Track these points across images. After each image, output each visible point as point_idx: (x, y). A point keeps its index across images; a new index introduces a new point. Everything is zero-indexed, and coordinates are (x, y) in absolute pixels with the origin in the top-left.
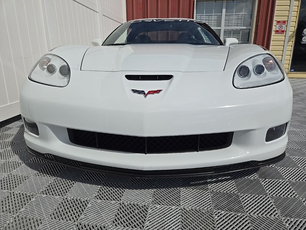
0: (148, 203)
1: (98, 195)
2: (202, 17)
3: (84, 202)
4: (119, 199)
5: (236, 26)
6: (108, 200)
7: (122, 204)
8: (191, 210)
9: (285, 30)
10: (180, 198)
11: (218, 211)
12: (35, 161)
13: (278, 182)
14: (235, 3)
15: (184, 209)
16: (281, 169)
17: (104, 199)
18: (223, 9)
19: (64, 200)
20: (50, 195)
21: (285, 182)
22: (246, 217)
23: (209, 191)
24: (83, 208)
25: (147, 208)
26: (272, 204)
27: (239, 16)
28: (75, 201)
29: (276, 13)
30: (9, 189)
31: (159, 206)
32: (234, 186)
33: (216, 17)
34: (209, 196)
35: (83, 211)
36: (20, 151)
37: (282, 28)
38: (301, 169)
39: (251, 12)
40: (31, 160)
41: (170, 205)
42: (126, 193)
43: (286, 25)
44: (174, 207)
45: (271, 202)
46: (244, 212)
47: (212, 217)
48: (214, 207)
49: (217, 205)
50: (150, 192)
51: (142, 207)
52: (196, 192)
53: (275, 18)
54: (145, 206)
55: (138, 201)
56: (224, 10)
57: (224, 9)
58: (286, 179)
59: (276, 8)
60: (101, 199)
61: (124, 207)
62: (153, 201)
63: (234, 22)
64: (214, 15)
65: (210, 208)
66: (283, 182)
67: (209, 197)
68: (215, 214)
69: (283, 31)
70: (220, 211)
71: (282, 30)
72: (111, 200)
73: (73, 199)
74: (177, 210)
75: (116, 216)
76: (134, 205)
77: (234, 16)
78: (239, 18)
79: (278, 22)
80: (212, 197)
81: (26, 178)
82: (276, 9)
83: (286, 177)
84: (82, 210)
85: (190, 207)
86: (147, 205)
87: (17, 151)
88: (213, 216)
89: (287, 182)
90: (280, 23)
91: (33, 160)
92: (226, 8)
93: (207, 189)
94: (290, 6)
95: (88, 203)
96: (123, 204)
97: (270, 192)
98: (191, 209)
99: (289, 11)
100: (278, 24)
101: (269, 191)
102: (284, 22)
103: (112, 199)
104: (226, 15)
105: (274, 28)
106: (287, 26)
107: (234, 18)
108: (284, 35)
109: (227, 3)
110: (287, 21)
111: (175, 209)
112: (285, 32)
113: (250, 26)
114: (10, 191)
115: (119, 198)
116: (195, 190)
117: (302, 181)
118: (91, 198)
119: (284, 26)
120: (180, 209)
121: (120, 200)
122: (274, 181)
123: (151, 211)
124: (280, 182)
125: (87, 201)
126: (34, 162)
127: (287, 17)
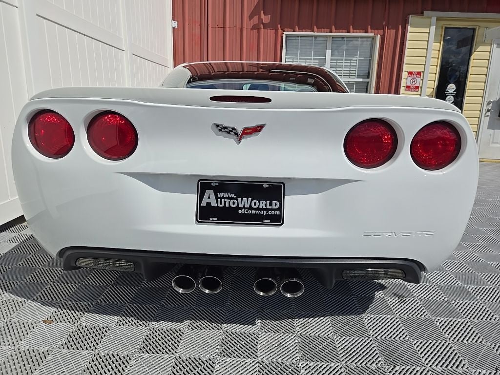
0: (214, 355)
1: (143, 347)
2: (295, 60)
3: (124, 358)
4: (174, 352)
5: (348, 77)
6: (158, 353)
7: (178, 358)
8: (272, 364)
9: (421, 86)
10: (257, 346)
11: (306, 362)
12: (44, 297)
13: (386, 318)
14: (345, 42)
15: (262, 361)
16: (391, 300)
17: (153, 353)
18: (327, 51)
19: (95, 356)
20: (73, 349)
21: (395, 319)
22: (341, 368)
23: (296, 335)
24: (123, 366)
25: (212, 362)
26: (375, 348)
27: (352, 61)
28: (112, 357)
29: (406, 59)
30: (11, 344)
31: (230, 358)
32: (329, 326)
33: (317, 61)
34: (296, 341)
35: (124, 371)
36: (18, 283)
37: (415, 82)
38: (416, 300)
39: (369, 56)
40: (37, 297)
41: (244, 357)
42: (180, 349)
43: (422, 78)
44: (249, 359)
45: (374, 347)
46: (339, 361)
47: (298, 371)
48: (301, 358)
49: (306, 354)
50: (217, 340)
51: (207, 361)
52: (279, 336)
53: (406, 68)
54: (210, 360)
55: (200, 354)
56: (329, 52)
57: (328, 49)
58: (397, 314)
59: (407, 52)
60: (149, 353)
61: (181, 362)
62: (221, 353)
63: (344, 70)
64: (314, 59)
65: (296, 359)
66: (392, 319)
67: (296, 343)
68: (303, 366)
69: (417, 87)
70: (308, 363)
71: (416, 85)
72: (163, 353)
73: (108, 355)
74: (253, 364)
75: (174, 368)
76: (196, 359)
77: (344, 61)
78: (352, 64)
79: (410, 73)
80: (299, 343)
81: (34, 325)
82: (406, 54)
83: (397, 312)
84: (122, 369)
85: (270, 359)
86: (213, 358)
87: (13, 283)
88: (299, 369)
89: (397, 318)
90: (412, 75)
91: (40, 296)
92: (331, 49)
93: (293, 332)
94: (427, 49)
95: (130, 359)
96: (180, 358)
97: (375, 332)
98: (272, 362)
99: (426, 57)
100: (410, 76)
101: (373, 331)
102: (419, 73)
103: (164, 351)
104: (331, 60)
105: (404, 83)
106: (422, 80)
107: (344, 64)
108: (419, 93)
109: (332, 41)
110: (424, 72)
111: (251, 362)
112: (420, 89)
113: (368, 78)
114: (13, 348)
115: (173, 350)
116: (277, 335)
117: (416, 316)
118: (133, 351)
119: (418, 79)
120: (257, 363)
121: (176, 352)
122: (381, 317)
123: (218, 366)
124: (388, 318)
125: (128, 356)
126: (42, 299)
127: (423, 66)
